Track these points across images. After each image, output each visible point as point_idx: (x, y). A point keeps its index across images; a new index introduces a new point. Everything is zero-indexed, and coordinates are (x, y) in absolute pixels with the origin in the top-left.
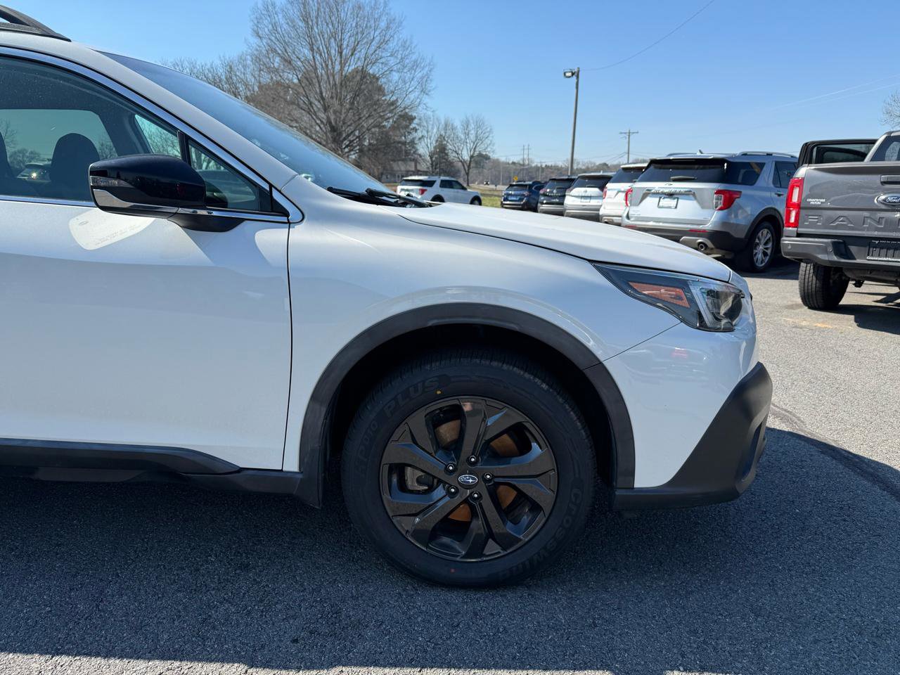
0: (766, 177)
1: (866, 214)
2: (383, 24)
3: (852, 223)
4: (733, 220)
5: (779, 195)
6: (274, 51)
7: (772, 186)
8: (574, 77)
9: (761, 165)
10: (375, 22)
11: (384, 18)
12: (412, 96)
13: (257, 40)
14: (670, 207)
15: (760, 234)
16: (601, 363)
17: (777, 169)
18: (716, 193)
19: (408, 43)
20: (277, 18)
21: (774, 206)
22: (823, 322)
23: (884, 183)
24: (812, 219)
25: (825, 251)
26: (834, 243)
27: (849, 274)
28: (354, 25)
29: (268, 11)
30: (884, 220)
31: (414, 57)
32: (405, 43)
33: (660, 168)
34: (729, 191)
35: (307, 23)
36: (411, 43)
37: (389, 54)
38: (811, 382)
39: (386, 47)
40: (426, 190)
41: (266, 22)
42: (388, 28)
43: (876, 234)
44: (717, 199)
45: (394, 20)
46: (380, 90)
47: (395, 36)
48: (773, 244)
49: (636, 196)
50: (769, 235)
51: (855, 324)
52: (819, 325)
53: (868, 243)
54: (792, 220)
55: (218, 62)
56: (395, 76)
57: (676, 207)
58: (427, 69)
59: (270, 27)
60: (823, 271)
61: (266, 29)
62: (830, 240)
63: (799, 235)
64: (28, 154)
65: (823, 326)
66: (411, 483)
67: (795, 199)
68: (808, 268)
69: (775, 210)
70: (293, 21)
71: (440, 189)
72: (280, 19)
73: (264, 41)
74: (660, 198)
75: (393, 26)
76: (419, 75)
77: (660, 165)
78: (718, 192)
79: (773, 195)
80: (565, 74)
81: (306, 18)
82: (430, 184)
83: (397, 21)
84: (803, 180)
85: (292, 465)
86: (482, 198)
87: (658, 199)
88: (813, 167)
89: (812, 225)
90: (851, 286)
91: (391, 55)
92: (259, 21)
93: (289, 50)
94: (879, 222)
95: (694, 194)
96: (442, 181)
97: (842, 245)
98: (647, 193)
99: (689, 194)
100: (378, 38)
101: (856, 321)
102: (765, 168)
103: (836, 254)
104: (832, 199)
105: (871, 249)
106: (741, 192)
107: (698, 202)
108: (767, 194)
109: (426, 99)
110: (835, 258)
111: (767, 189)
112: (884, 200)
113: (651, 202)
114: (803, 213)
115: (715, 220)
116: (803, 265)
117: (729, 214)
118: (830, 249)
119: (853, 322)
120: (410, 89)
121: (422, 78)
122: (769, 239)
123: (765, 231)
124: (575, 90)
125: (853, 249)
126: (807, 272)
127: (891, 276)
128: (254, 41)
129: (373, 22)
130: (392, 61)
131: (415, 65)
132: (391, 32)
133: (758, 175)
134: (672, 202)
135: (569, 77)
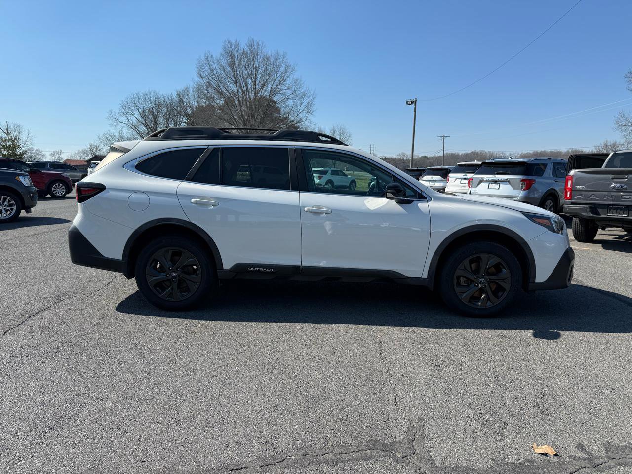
0: (549, 171)
1: (606, 193)
2: (282, 69)
3: (598, 198)
4: (532, 196)
5: (556, 182)
6: (210, 85)
7: (551, 176)
8: (413, 105)
9: (545, 165)
10: (277, 67)
11: (283, 65)
12: (301, 115)
13: (200, 79)
14: (495, 189)
15: (547, 203)
16: (526, 242)
17: (554, 168)
18: (521, 181)
19: (298, 81)
20: (214, 65)
21: (553, 188)
22: (586, 248)
23: (613, 178)
24: (579, 196)
25: (585, 211)
26: (590, 207)
27: (598, 223)
28: (263, 69)
29: (208, 61)
30: (614, 196)
31: (303, 90)
32: (297, 81)
33: (488, 167)
34: (529, 180)
35: (232, 68)
36: (301, 81)
37: (286, 88)
38: (584, 270)
39: (284, 83)
40: (322, 177)
41: (206, 68)
42: (286, 71)
43: (611, 203)
44: (522, 184)
45: (290, 66)
46: (278, 110)
47: (290, 76)
48: (554, 209)
49: (475, 182)
50: (552, 204)
51: (602, 248)
52: (585, 249)
53: (607, 207)
54: (568, 196)
55: (175, 94)
56: (291, 102)
57: (499, 189)
58: (311, 98)
59: (209, 71)
60: (584, 221)
61: (206, 73)
62: (587, 206)
63: (572, 204)
64: (34, 151)
65: (587, 249)
66: (462, 283)
67: (569, 185)
68: (577, 220)
69: (555, 190)
70: (223, 67)
71: (331, 176)
72: (216, 66)
73: (205, 79)
74: (489, 183)
75: (289, 70)
76: (306, 101)
77: (487, 165)
78: (523, 180)
79: (553, 181)
80: (407, 102)
81: (232, 65)
82: (325, 173)
83: (292, 66)
84: (573, 176)
85: (425, 276)
86: (356, 180)
87: (488, 184)
88: (577, 170)
89: (579, 199)
90: (600, 231)
91: (288, 89)
92: (202, 66)
93: (221, 85)
94: (612, 198)
95: (509, 182)
96: (332, 171)
97: (594, 208)
98: (481, 181)
99: (505, 181)
100: (279, 78)
101: (602, 247)
102: (547, 167)
103: (591, 213)
104: (586, 184)
105: (609, 210)
106: (535, 180)
107: (512, 186)
108: (549, 181)
109: (310, 117)
110: (591, 215)
111: (549, 178)
112: (614, 187)
113: (484, 185)
114: (573, 192)
115: (522, 195)
116: (574, 219)
117: (529, 192)
118: (588, 210)
119: (601, 247)
120: (300, 111)
121: (308, 104)
122: (552, 206)
123: (549, 201)
124: (414, 112)
125: (600, 210)
126: (577, 222)
127: (620, 223)
128: (198, 79)
129: (276, 68)
130: (289, 93)
131: (304, 95)
132: (288, 74)
133: (544, 171)
134: (497, 186)
135: (409, 105)
